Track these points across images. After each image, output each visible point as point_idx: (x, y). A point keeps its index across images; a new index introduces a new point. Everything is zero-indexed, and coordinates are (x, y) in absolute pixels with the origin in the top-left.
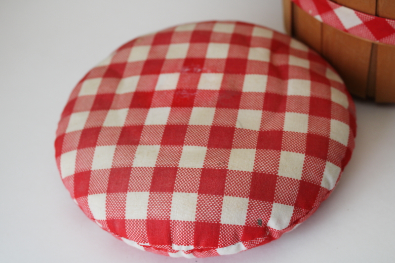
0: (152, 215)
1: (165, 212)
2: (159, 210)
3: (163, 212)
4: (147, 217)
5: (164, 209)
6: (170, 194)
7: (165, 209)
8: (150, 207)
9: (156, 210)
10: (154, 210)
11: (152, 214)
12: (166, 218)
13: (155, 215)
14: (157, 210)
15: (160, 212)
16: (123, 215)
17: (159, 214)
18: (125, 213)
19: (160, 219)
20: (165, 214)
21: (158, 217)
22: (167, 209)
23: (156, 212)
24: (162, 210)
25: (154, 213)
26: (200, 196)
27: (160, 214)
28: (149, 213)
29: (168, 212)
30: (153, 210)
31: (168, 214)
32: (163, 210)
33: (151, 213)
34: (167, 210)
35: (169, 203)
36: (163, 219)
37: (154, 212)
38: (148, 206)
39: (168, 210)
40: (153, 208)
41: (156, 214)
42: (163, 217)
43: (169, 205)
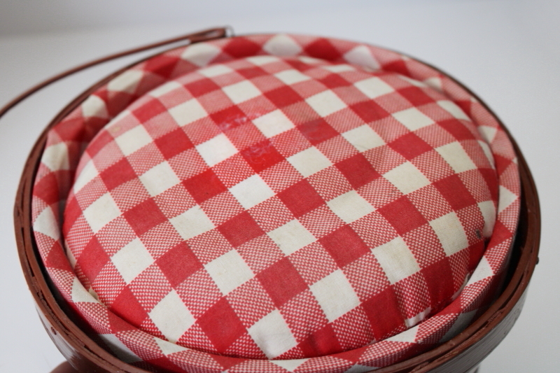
0: (366, 294)
1: (379, 279)
2: (370, 282)
3: (378, 281)
4: (361, 300)
5: (375, 276)
6: (370, 255)
7: (377, 275)
8: (355, 285)
9: (366, 284)
10: (364, 285)
11: (365, 291)
12: (386, 286)
13: (370, 291)
14: (368, 283)
15: (373, 283)
16: (324, 320)
17: (373, 286)
18: (325, 316)
19: (379, 292)
20: (381, 282)
21: (375, 291)
22: (379, 274)
23: (367, 287)
24: (374, 280)
25: (366, 290)
26: (405, 237)
27: (375, 285)
28: (360, 294)
29: (383, 277)
30: (362, 287)
31: (385, 279)
32: (376, 278)
33: (362, 292)
34: (380, 276)
35: (377, 266)
36: (383, 290)
37: (365, 288)
38: (353, 286)
39: (382, 275)
40: (361, 284)
41: (369, 289)
42: (381, 288)
43: (378, 268)
